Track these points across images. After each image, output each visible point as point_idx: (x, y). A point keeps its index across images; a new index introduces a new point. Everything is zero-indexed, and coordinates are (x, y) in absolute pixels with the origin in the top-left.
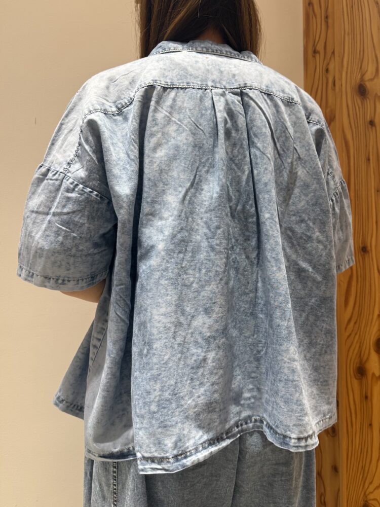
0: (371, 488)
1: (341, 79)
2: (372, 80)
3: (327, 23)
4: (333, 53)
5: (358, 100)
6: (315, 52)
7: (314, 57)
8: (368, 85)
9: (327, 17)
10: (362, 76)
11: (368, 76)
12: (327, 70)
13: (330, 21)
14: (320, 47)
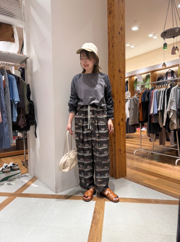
0: (121, 146)
1: (116, 69)
2: (121, 69)
3: (113, 57)
4: (115, 63)
5: (119, 73)
6: (111, 62)
7: (110, 63)
8: (121, 70)
9: (113, 56)
10: (120, 68)
11: (121, 68)
12: (113, 67)
13: (114, 57)
14: (112, 62)
